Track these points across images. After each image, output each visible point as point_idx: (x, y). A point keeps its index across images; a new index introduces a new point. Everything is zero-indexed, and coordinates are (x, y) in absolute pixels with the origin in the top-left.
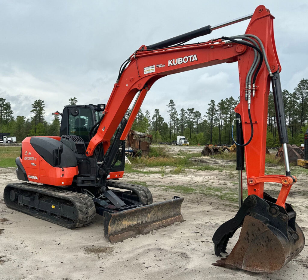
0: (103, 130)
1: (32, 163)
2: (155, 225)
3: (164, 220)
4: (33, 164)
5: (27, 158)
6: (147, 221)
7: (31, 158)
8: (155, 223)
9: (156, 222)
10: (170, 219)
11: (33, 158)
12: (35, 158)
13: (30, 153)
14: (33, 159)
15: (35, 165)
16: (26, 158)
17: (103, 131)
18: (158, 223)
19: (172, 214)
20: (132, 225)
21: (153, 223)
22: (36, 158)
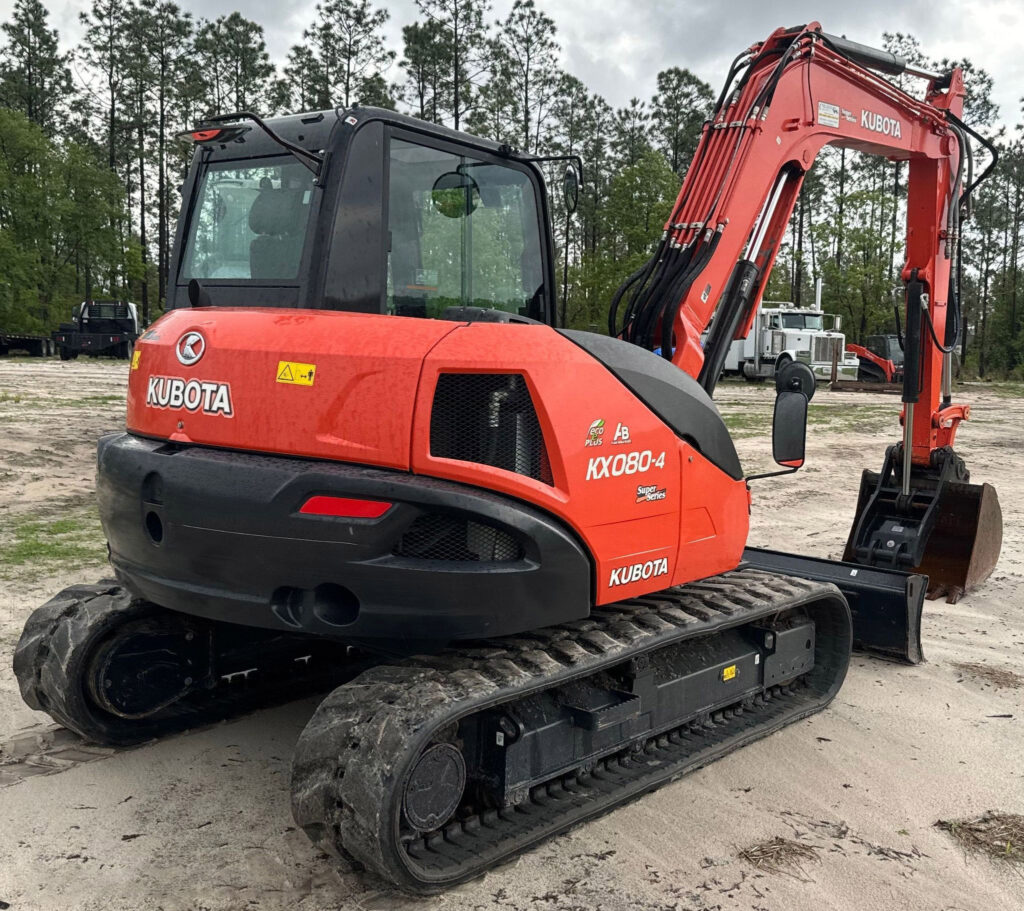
0: (704, 299)
1: (641, 491)
4: (650, 494)
5: (605, 464)
7: (634, 463)
11: (646, 457)
12: (656, 456)
13: (622, 433)
14: (644, 465)
15: (659, 496)
16: (600, 467)
17: (705, 301)
22: (663, 455)
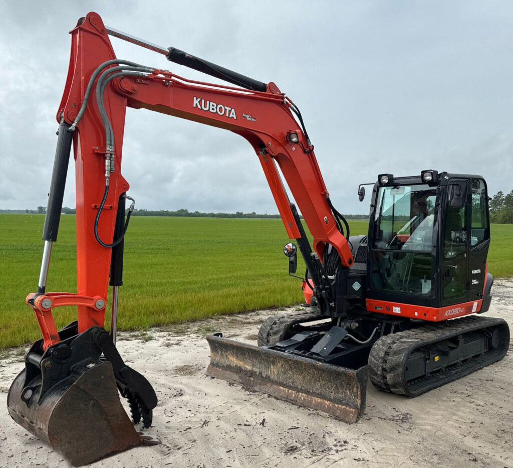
2: (280, 390)
3: (304, 395)
6: (269, 376)
8: (282, 388)
9: (285, 388)
10: (319, 400)
18: (288, 391)
19: (332, 395)
20: (244, 369)
21: (278, 386)
